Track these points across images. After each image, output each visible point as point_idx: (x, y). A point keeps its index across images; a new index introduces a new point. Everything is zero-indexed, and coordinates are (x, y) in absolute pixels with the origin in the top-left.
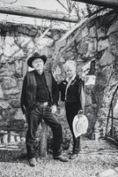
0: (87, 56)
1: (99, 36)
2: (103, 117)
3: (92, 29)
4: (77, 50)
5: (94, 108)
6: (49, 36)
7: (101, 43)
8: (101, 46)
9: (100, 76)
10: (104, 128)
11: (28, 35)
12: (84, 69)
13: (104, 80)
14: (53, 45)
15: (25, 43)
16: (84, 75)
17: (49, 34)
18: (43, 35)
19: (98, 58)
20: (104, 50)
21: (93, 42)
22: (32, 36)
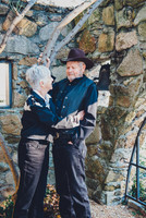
0: (95, 56)
1: (121, 23)
2: (121, 163)
3: (106, 10)
4: (77, 45)
5: (105, 147)
6: (30, 18)
7: (122, 36)
8: (122, 43)
9: (118, 94)
10: (123, 183)
13: (127, 100)
17: (31, 14)
18: (21, 17)
19: (116, 63)
20: (127, 49)
21: (107, 33)
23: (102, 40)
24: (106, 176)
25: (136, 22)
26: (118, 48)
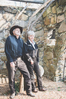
0: (50, 26)
1: (58, 13)
3: (53, 8)
4: (44, 23)
5: (55, 61)
6: (25, 14)
7: (59, 17)
8: (59, 20)
9: (59, 40)
10: (62, 74)
11: (11, 13)
12: (49, 35)
13: (61, 42)
14: (28, 19)
15: (10, 18)
16: (48, 39)
17: (25, 12)
18: (21, 13)
19: (57, 28)
20: (61, 22)
21: (54, 17)
22: (14, 14)
23: (52, 20)
24: (55, 71)
25: (64, 11)
26: (58, 22)
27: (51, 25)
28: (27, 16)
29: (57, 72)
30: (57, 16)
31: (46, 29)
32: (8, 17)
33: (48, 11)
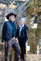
1: (40, 4)
4: (28, 11)
5: (36, 39)
6: (15, 4)
11: (4, 4)
12: (32, 21)
14: (17, 9)
16: (31, 23)
18: (12, 4)
19: (39, 15)
21: (36, 7)
22: (6, 4)
23: (35, 10)
26: (39, 11)
27: (33, 13)
28: (16, 6)
29: (38, 47)
30: (39, 7)
31: (30, 16)
32: (3, 6)
33: (32, 3)
